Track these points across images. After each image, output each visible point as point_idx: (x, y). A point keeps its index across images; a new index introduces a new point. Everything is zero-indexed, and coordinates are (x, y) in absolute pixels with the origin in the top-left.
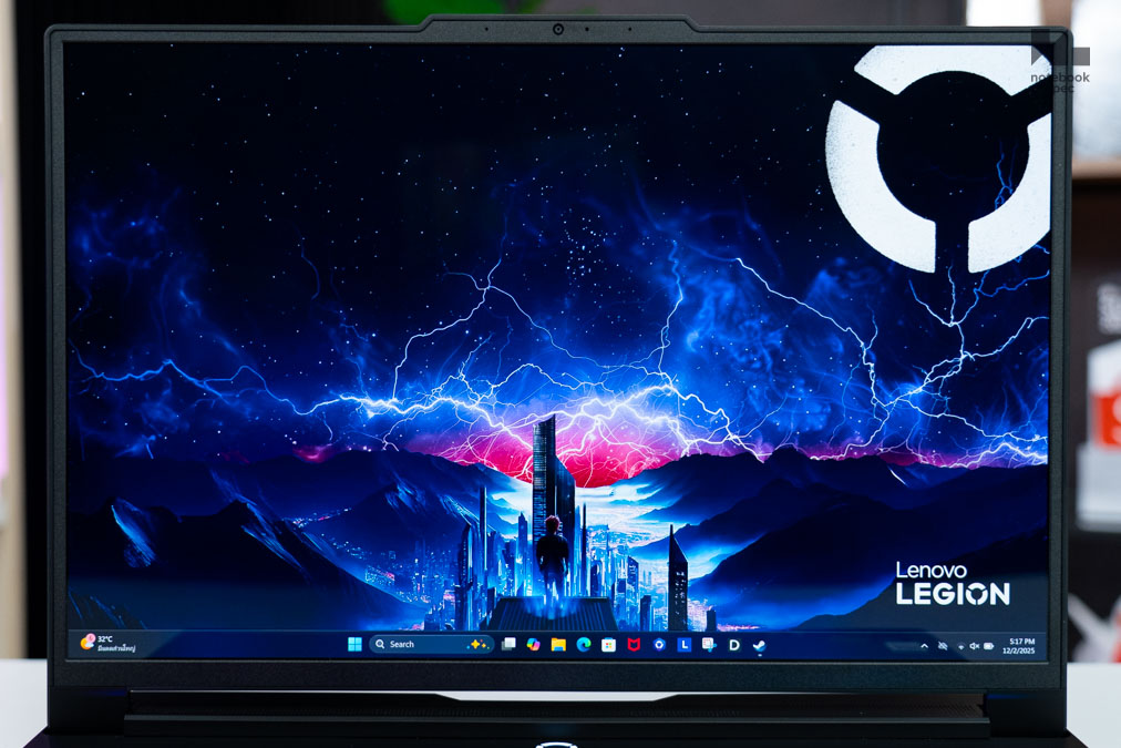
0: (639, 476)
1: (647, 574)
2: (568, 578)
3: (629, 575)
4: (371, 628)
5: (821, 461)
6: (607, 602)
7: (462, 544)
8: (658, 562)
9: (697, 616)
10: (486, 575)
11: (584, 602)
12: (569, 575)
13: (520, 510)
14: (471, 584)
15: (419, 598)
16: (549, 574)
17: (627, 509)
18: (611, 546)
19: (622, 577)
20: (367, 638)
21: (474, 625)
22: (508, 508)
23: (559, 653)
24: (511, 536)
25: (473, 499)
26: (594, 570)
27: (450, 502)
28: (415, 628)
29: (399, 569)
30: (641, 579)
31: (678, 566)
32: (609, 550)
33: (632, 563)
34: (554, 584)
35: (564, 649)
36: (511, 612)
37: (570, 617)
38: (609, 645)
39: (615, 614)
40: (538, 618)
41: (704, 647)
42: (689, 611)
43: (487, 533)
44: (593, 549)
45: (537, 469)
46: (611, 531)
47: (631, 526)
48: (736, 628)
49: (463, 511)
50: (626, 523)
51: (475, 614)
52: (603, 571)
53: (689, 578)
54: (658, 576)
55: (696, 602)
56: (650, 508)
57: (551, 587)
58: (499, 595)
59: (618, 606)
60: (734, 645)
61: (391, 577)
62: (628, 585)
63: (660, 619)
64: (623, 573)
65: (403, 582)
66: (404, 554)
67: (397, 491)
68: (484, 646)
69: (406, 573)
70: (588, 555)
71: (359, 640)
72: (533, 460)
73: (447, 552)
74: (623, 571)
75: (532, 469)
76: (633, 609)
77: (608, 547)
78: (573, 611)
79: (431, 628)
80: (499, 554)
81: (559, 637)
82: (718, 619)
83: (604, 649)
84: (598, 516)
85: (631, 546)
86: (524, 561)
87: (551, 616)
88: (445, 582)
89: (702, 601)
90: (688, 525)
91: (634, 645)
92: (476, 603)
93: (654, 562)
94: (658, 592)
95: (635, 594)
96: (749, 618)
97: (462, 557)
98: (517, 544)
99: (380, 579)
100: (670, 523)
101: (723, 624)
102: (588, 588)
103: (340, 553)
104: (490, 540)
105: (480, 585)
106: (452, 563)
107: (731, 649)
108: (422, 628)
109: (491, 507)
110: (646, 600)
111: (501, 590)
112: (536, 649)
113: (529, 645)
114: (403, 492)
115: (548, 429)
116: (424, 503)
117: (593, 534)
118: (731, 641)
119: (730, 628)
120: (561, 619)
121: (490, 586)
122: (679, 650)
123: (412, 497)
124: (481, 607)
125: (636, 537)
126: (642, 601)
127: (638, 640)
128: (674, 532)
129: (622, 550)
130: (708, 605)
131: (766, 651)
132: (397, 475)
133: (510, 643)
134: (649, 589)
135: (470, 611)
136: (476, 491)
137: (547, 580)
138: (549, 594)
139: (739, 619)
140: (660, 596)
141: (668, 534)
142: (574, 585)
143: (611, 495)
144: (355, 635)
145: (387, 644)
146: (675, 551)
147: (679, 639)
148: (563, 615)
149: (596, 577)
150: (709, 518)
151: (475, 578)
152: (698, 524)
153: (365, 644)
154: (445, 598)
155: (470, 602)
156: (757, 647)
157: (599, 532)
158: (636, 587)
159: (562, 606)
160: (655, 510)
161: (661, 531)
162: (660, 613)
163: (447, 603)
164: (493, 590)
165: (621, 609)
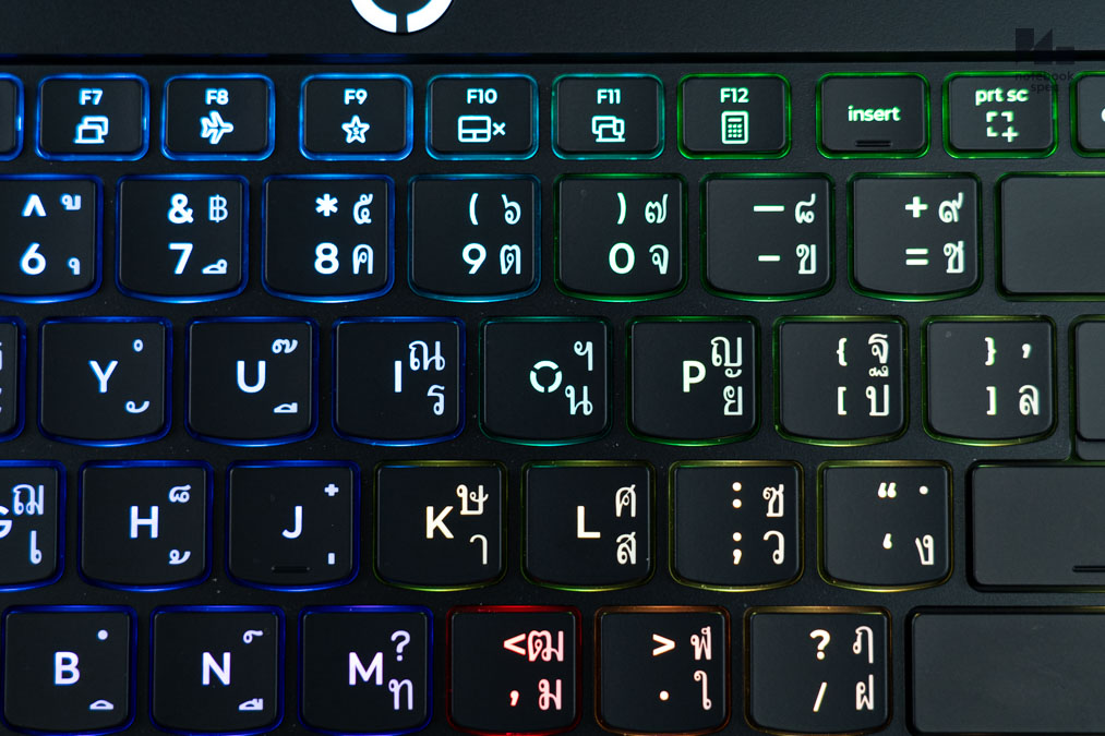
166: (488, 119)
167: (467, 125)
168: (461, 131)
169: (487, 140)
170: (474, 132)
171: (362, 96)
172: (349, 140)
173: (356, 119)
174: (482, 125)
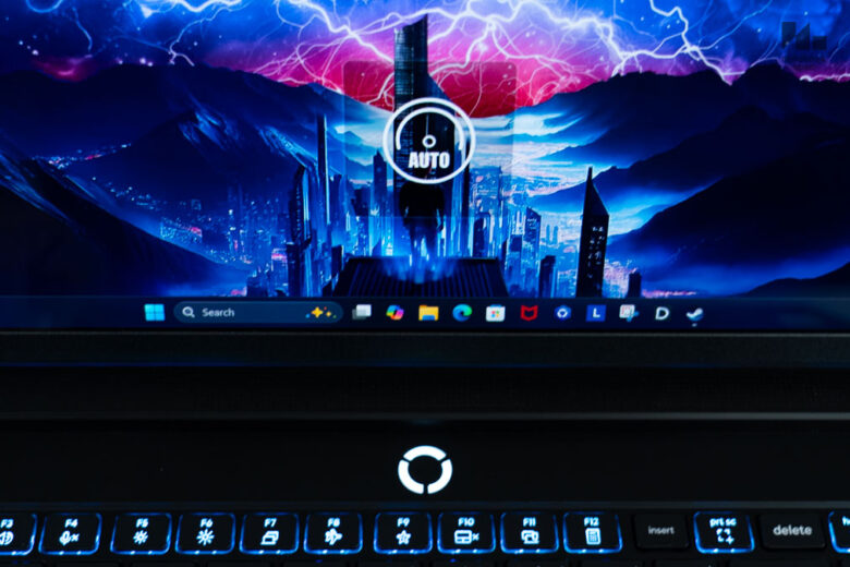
0: (548, 103)
1: (552, 229)
2: (443, 234)
3: (527, 230)
4: (174, 293)
5: (815, 82)
6: (496, 264)
7: (295, 191)
8: (568, 214)
9: (616, 278)
10: (330, 230)
11: (463, 263)
12: (444, 231)
13: (376, 146)
14: (309, 241)
15: (237, 257)
16: (417, 229)
17: (529, 147)
18: (504, 193)
19: (517, 233)
20: (171, 306)
21: (315, 289)
22: (359, 144)
23: (429, 323)
24: (364, 181)
25: (309, 134)
26: (478, 224)
27: (274, 137)
28: (235, 293)
29: (206, 222)
30: (543, 235)
31: (595, 219)
32: (500, 199)
33: (532, 215)
34: (423, 242)
35: (436, 318)
36: (365, 276)
37: (444, 280)
38: (496, 314)
39: (505, 277)
40: (401, 282)
41: (622, 315)
42: (605, 274)
43: (329, 177)
44: (479, 198)
45: (400, 91)
46: (504, 174)
47: (534, 168)
48: (667, 294)
49: (293, 148)
50: (526, 166)
51: (315, 276)
52: (491, 224)
53: (609, 234)
54: (567, 231)
55: (616, 263)
56: (561, 146)
57: (419, 244)
58: (348, 255)
59: (511, 268)
60: (662, 313)
61: (197, 233)
62: (524, 243)
63: (566, 283)
64: (519, 228)
65: (214, 238)
66: (214, 204)
67: (197, 121)
68: (329, 314)
69: (217, 226)
70: (471, 205)
71: (160, 308)
72: (395, 79)
73: (273, 202)
74: (518, 225)
75: (393, 91)
76: (530, 272)
77: (499, 195)
78: (449, 273)
79: (256, 293)
80: (345, 203)
81: (430, 304)
82: (644, 283)
83: (489, 318)
84: (489, 155)
85: (531, 194)
86: (383, 213)
87: (419, 279)
88: (273, 239)
89: (623, 264)
90: (613, 169)
91: (529, 314)
92: (316, 265)
93: (563, 215)
94: (565, 251)
95: (534, 254)
96: (685, 283)
97: (295, 209)
98: (372, 191)
99: (181, 234)
100: (587, 167)
101: (650, 290)
102: (470, 245)
103: (122, 202)
104: (335, 186)
105: (321, 242)
106: (281, 215)
107: (658, 317)
108: (245, 293)
109: (334, 142)
110: (549, 261)
111: (351, 248)
112: (398, 317)
113: (390, 313)
114: (205, 123)
115: (416, 35)
116: (236, 138)
117: (479, 179)
118: (658, 310)
119: (659, 294)
120: (432, 283)
121: (335, 243)
122: (588, 319)
123: (219, 130)
124: (323, 268)
125: (538, 182)
126: (543, 262)
127: (535, 309)
128: (594, 175)
129: (517, 198)
130: (631, 267)
131: (701, 321)
132: (194, 100)
133: (364, 310)
134: (553, 248)
135: (308, 273)
136: (311, 121)
137: (414, 236)
138: (416, 254)
139: (672, 283)
140: (568, 255)
141: (584, 178)
142: (451, 242)
143: (508, 127)
144: (154, 301)
145: (198, 311)
146: (592, 202)
147: (589, 307)
148: (435, 278)
149: (482, 232)
150: (644, 159)
151: (314, 233)
152: (627, 166)
153: (167, 312)
154: (274, 257)
155: (308, 263)
156: (691, 316)
157: (488, 176)
158: (536, 245)
159: (433, 268)
160: (569, 149)
161: (575, 175)
162: (567, 277)
163: (277, 264)
164: (339, 248)
165: (514, 272)
166: (469, 532)
167: (459, 535)
168: (456, 538)
169: (470, 542)
170: (463, 538)
171: (406, 522)
172: (400, 542)
173: (404, 532)
174: (467, 535)
